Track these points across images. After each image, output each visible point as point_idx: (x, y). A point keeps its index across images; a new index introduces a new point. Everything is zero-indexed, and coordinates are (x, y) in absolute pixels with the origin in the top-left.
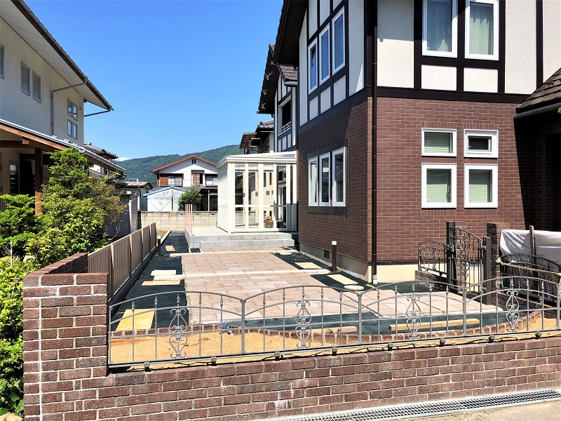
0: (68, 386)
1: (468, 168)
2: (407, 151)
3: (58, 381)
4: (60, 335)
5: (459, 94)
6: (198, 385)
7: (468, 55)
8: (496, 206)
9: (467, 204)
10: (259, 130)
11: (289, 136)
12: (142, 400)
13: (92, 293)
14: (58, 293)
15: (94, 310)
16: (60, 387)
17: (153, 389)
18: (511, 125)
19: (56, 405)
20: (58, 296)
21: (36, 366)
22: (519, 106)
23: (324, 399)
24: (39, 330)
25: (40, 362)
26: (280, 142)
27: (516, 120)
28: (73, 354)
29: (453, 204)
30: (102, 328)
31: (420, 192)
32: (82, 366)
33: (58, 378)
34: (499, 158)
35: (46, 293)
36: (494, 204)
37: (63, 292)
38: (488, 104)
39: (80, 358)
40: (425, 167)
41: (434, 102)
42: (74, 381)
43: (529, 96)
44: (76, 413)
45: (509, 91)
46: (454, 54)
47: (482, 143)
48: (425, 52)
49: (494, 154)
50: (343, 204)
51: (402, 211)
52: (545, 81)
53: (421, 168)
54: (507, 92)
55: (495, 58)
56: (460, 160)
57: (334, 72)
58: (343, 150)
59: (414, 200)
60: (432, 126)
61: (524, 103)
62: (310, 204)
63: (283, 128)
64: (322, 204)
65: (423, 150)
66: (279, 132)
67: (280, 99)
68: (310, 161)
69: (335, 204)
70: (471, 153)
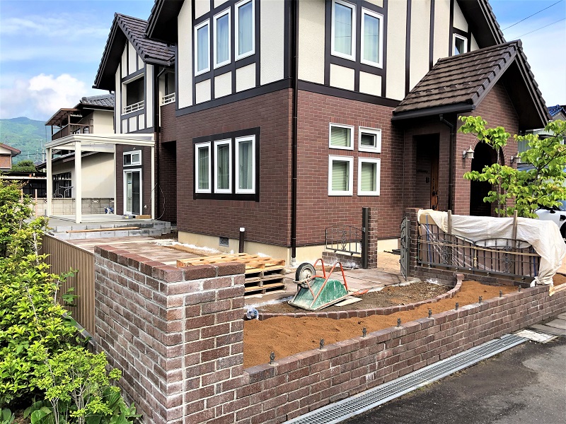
0: (209, 392)
1: (361, 160)
2: (319, 143)
3: (201, 387)
4: (203, 335)
5: (356, 95)
6: (315, 369)
7: (363, 61)
8: (379, 195)
9: (360, 193)
10: (80, 106)
11: (142, 117)
12: (272, 393)
13: (233, 284)
14: (201, 287)
15: (233, 303)
16: (203, 393)
17: (281, 380)
18: (389, 125)
19: (198, 415)
20: (202, 291)
21: (180, 375)
22: (395, 109)
23: (395, 366)
24: (183, 333)
25: (183, 369)
26: (125, 122)
27: (393, 121)
28: (215, 355)
29: (350, 192)
30: (240, 322)
31: (327, 182)
32: (222, 367)
33: (201, 384)
34: (382, 153)
35: (190, 288)
36: (377, 192)
37: (206, 286)
38: (375, 105)
39: (220, 359)
40: (332, 158)
41: (339, 100)
42: (215, 384)
43: (400, 101)
44: (217, 419)
45: (388, 96)
46: (353, 58)
47: (369, 139)
48: (334, 53)
49: (378, 149)
50: (253, 191)
51: (314, 198)
52: (410, 90)
53: (328, 159)
54: (387, 97)
55: (380, 66)
56: (355, 153)
57: (237, 58)
58: (252, 138)
59: (323, 188)
60: (337, 121)
61: (398, 107)
62: (198, 191)
63: (130, 108)
64: (217, 191)
65: (330, 143)
66: (123, 111)
67: (124, 75)
68: (197, 146)
69: (238, 191)
70: (363, 148)
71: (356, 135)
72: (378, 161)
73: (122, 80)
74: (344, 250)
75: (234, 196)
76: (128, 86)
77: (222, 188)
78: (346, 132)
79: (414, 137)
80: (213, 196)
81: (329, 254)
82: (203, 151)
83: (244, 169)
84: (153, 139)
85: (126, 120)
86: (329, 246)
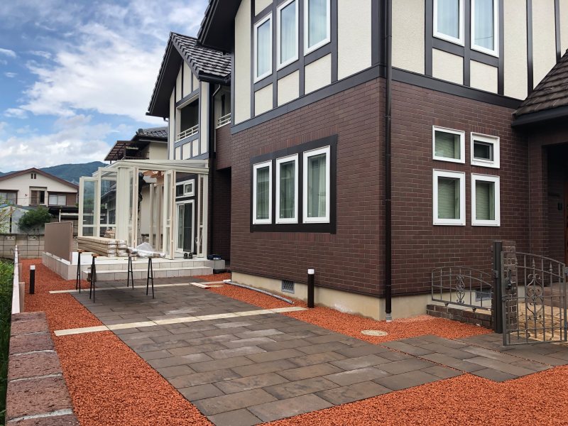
2: (419, 153)
5: (465, 90)
7: (474, 46)
8: (499, 225)
9: (474, 222)
11: (196, 143)
18: (509, 132)
22: (515, 112)
26: (178, 150)
27: (513, 127)
29: (462, 221)
31: (432, 206)
34: (501, 169)
36: (496, 222)
38: (491, 105)
40: (437, 174)
41: (444, 96)
43: (522, 101)
45: (507, 93)
46: (461, 42)
47: (483, 150)
48: (436, 34)
49: (496, 164)
50: (326, 219)
51: (414, 228)
52: (535, 87)
53: (432, 174)
54: (505, 95)
55: (496, 53)
56: (467, 168)
57: (307, 51)
58: (326, 150)
59: (426, 215)
60: (442, 124)
61: (520, 109)
62: (256, 221)
63: (184, 134)
64: (279, 221)
65: (434, 152)
66: (177, 138)
67: (179, 99)
68: (256, 167)
69: (306, 220)
70: (476, 162)
71: (467, 143)
72: (496, 180)
73: (176, 104)
74: (460, 303)
75: (301, 227)
76: (183, 111)
77: (285, 217)
78: (453, 139)
79: (543, 147)
80: (274, 227)
81: (438, 308)
82: (263, 171)
83: (314, 192)
84: (207, 166)
85: (180, 148)
86: (437, 297)
